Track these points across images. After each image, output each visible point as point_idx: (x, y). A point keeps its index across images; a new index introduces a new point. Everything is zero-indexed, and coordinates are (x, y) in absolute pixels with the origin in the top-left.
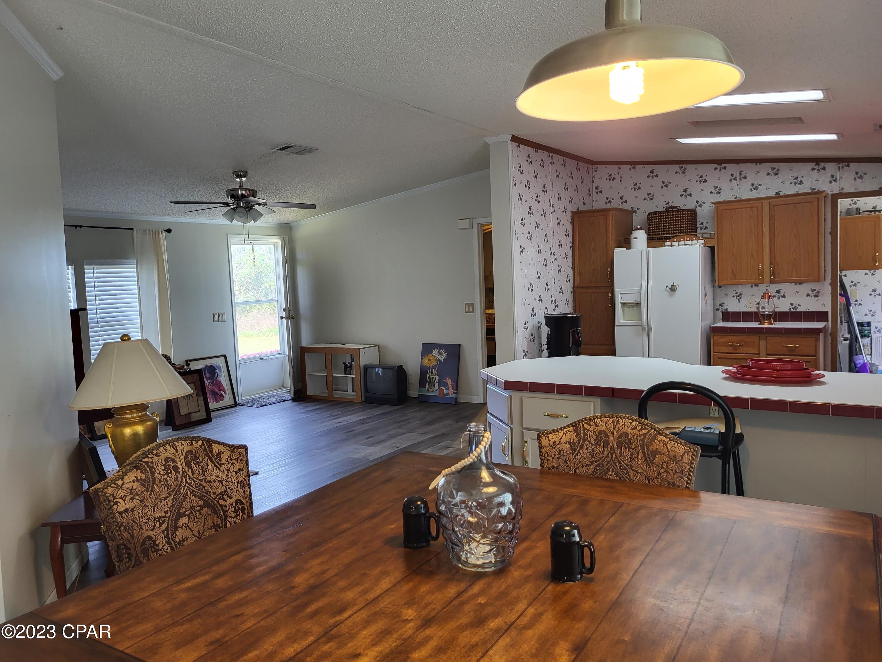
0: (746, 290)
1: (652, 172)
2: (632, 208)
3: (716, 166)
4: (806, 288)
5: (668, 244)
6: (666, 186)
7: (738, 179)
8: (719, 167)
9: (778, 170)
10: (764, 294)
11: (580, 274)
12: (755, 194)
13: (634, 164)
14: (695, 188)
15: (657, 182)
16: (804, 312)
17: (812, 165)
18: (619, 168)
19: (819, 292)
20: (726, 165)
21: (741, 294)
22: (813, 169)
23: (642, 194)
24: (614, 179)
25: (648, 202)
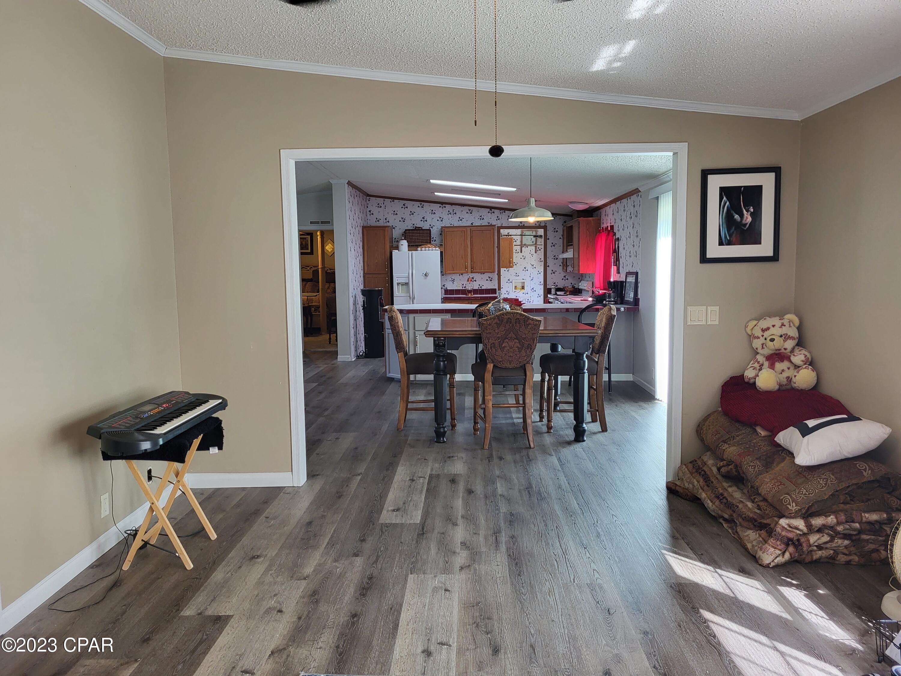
0: (456, 277)
1: (404, 205)
2: (392, 226)
3: (440, 205)
4: (486, 276)
5: (419, 249)
6: (413, 214)
7: (452, 214)
8: (441, 206)
9: (472, 211)
10: (468, 279)
11: (368, 265)
12: (461, 224)
13: (393, 199)
14: (429, 217)
15: (407, 211)
16: (485, 289)
17: (488, 210)
18: (384, 200)
19: (492, 278)
20: (446, 205)
21: (454, 279)
22: (489, 212)
23: (398, 217)
24: (381, 207)
25: (402, 222)
